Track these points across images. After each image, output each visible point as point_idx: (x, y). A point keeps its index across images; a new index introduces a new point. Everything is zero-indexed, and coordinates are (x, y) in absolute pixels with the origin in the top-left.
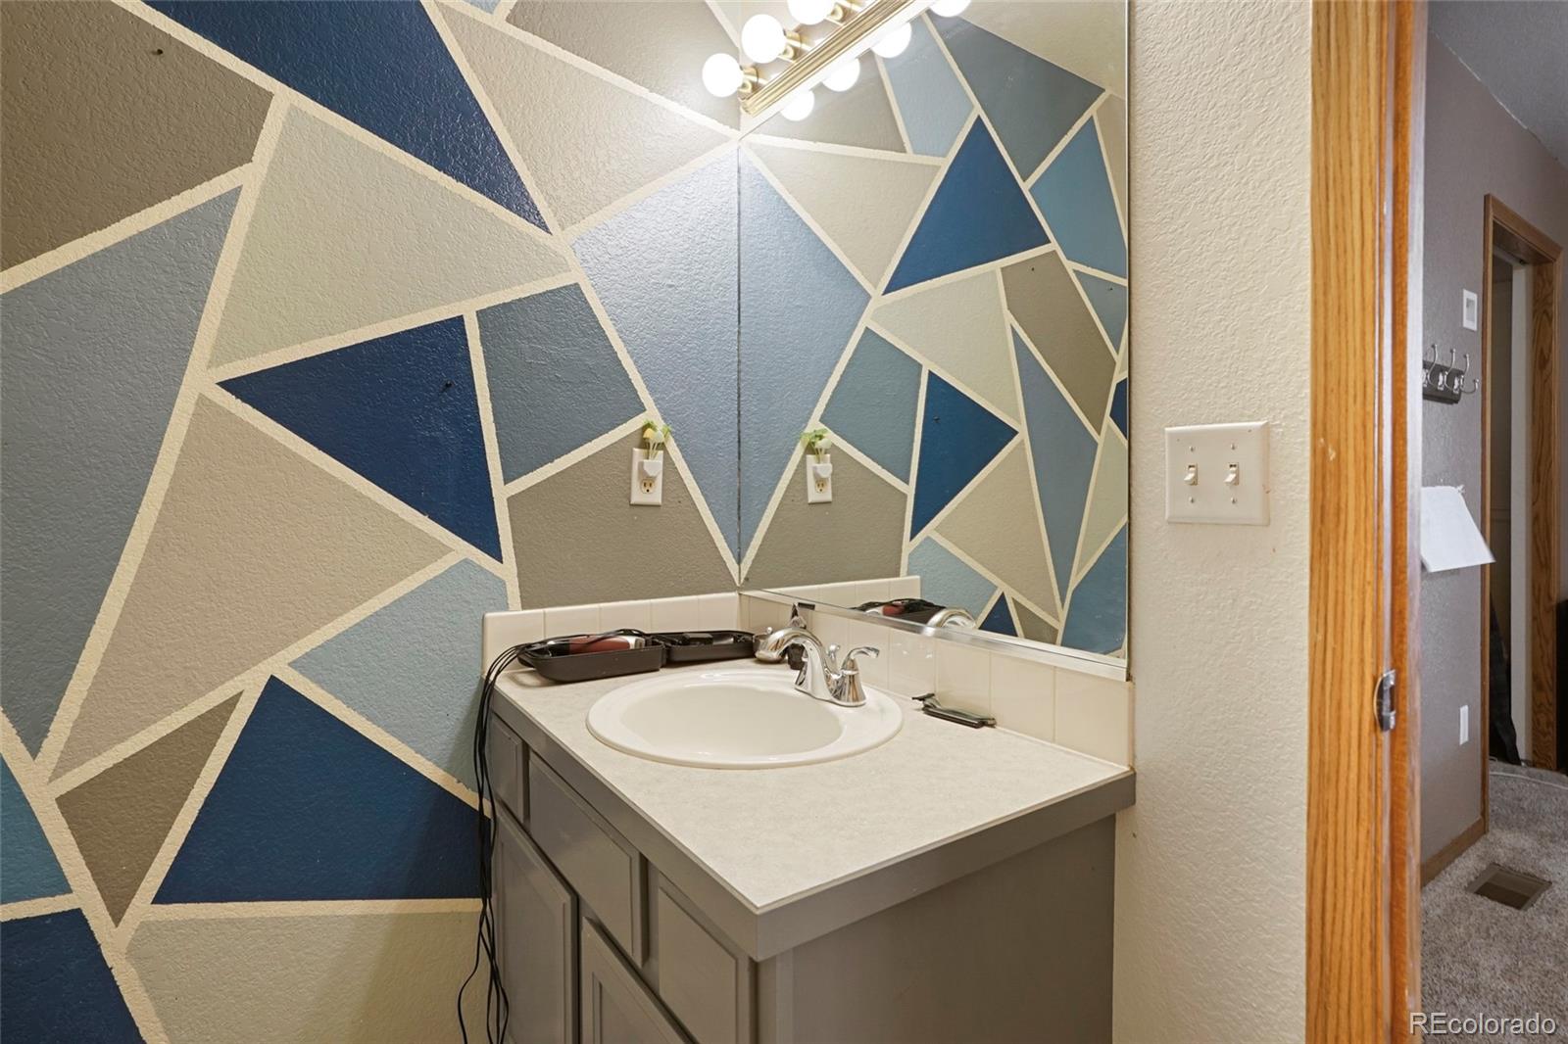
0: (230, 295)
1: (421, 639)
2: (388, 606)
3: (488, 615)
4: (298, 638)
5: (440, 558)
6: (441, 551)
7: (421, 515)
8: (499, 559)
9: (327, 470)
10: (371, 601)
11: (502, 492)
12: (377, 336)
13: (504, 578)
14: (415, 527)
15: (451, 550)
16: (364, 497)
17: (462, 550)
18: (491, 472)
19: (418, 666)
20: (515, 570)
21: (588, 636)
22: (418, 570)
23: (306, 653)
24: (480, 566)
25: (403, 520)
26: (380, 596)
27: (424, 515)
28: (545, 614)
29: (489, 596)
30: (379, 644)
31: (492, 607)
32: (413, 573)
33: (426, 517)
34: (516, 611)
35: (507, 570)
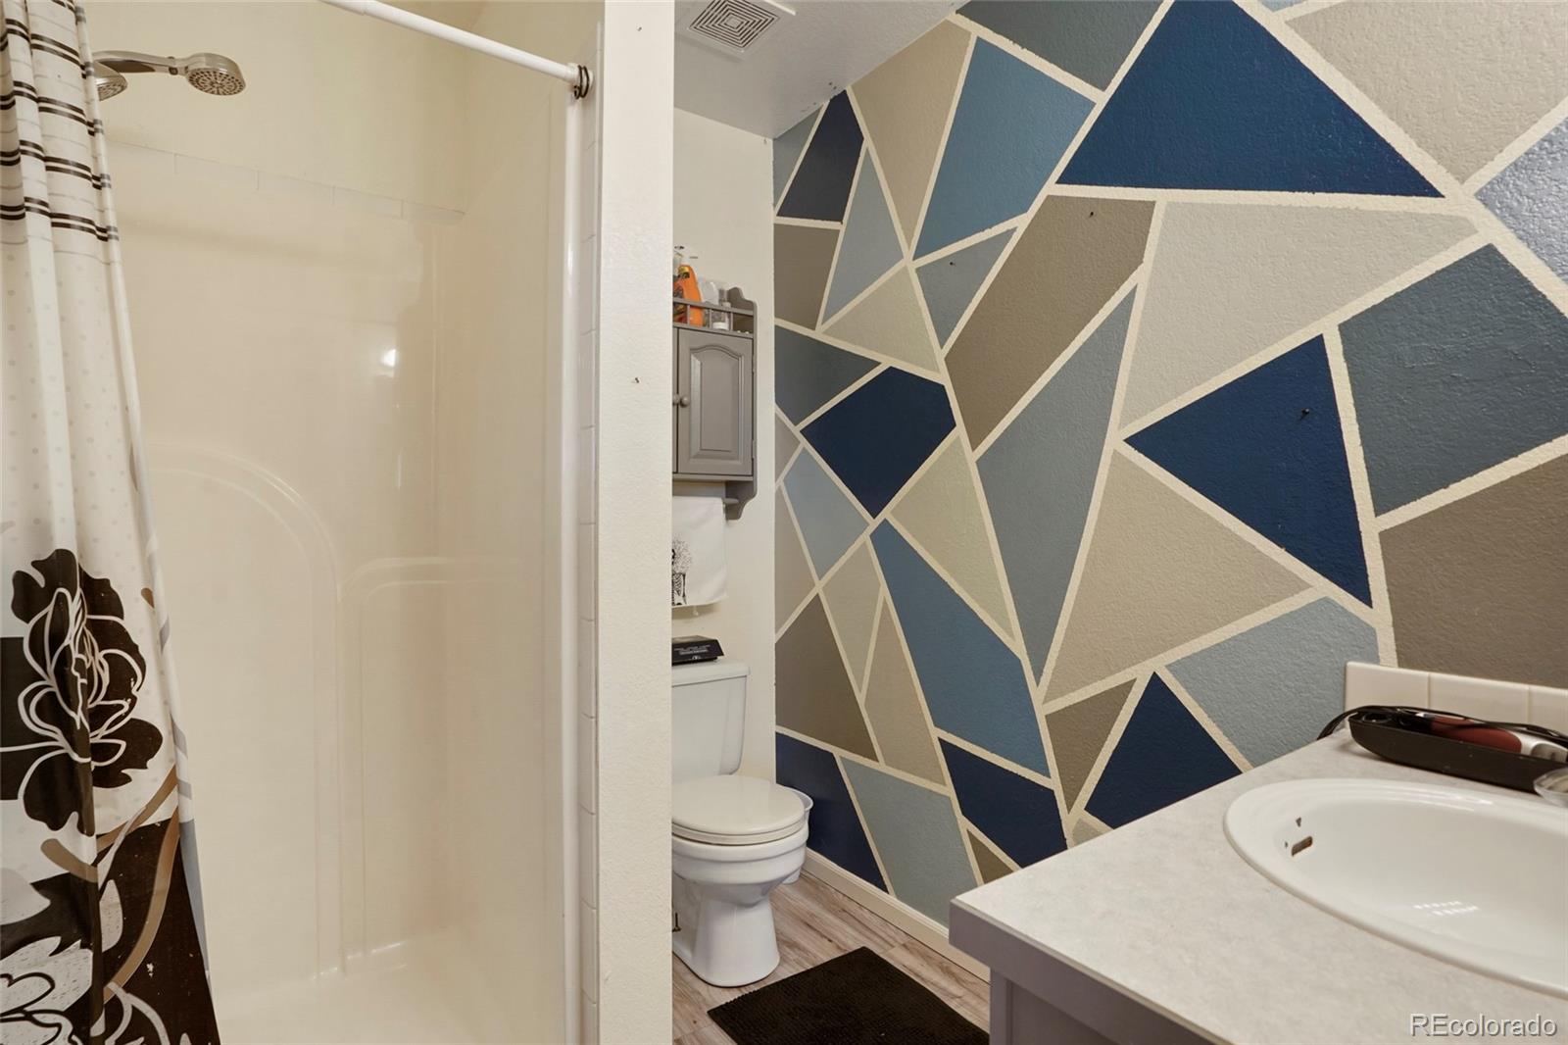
0: (1131, 371)
1: (1275, 672)
2: (1245, 633)
3: (1351, 664)
4: (1173, 646)
5: (1297, 593)
6: (1299, 586)
7: (1278, 547)
8: (1368, 602)
9: (1195, 503)
10: (1229, 625)
11: (1372, 526)
12: (1236, 378)
13: (1374, 626)
14: (1272, 559)
15: (1309, 586)
16: (1226, 528)
17: (1320, 587)
18: (1357, 503)
19: (1273, 699)
20: (1389, 618)
21: (1466, 718)
22: (1274, 602)
23: (1178, 661)
24: (1342, 608)
25: (1259, 552)
26: (1238, 621)
27: (1281, 547)
28: (1429, 678)
29: (1354, 643)
30: (1236, 667)
31: (1357, 656)
32: (1268, 605)
33: (1283, 550)
34: (1389, 665)
35: (1379, 615)
